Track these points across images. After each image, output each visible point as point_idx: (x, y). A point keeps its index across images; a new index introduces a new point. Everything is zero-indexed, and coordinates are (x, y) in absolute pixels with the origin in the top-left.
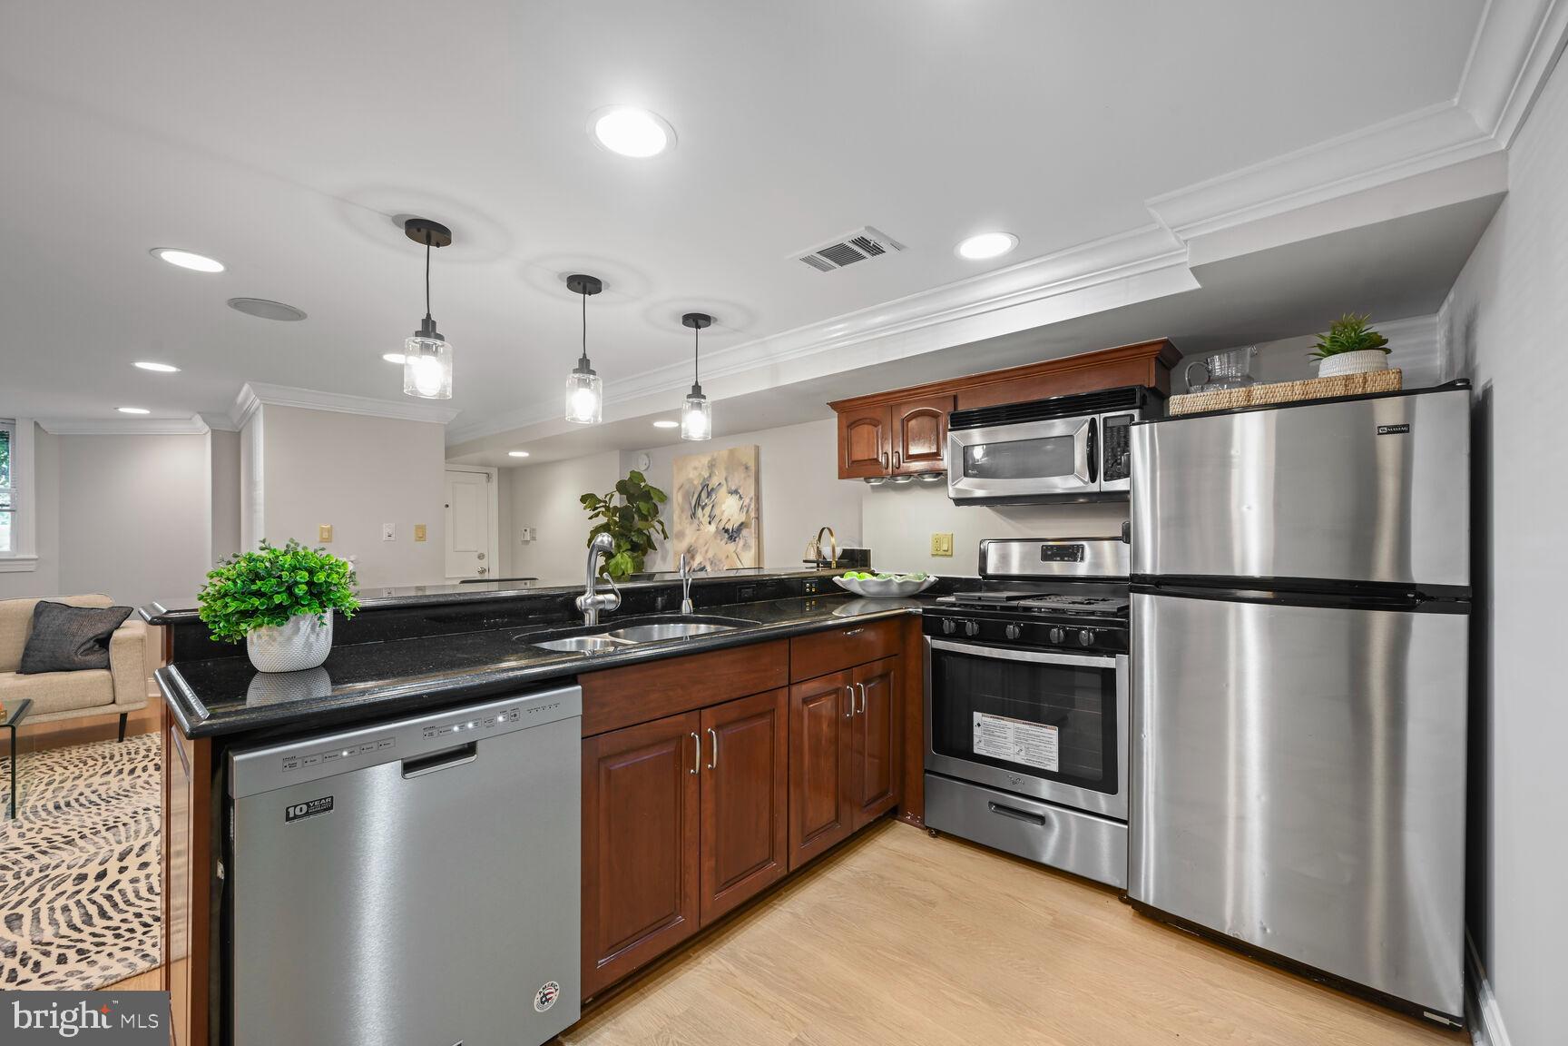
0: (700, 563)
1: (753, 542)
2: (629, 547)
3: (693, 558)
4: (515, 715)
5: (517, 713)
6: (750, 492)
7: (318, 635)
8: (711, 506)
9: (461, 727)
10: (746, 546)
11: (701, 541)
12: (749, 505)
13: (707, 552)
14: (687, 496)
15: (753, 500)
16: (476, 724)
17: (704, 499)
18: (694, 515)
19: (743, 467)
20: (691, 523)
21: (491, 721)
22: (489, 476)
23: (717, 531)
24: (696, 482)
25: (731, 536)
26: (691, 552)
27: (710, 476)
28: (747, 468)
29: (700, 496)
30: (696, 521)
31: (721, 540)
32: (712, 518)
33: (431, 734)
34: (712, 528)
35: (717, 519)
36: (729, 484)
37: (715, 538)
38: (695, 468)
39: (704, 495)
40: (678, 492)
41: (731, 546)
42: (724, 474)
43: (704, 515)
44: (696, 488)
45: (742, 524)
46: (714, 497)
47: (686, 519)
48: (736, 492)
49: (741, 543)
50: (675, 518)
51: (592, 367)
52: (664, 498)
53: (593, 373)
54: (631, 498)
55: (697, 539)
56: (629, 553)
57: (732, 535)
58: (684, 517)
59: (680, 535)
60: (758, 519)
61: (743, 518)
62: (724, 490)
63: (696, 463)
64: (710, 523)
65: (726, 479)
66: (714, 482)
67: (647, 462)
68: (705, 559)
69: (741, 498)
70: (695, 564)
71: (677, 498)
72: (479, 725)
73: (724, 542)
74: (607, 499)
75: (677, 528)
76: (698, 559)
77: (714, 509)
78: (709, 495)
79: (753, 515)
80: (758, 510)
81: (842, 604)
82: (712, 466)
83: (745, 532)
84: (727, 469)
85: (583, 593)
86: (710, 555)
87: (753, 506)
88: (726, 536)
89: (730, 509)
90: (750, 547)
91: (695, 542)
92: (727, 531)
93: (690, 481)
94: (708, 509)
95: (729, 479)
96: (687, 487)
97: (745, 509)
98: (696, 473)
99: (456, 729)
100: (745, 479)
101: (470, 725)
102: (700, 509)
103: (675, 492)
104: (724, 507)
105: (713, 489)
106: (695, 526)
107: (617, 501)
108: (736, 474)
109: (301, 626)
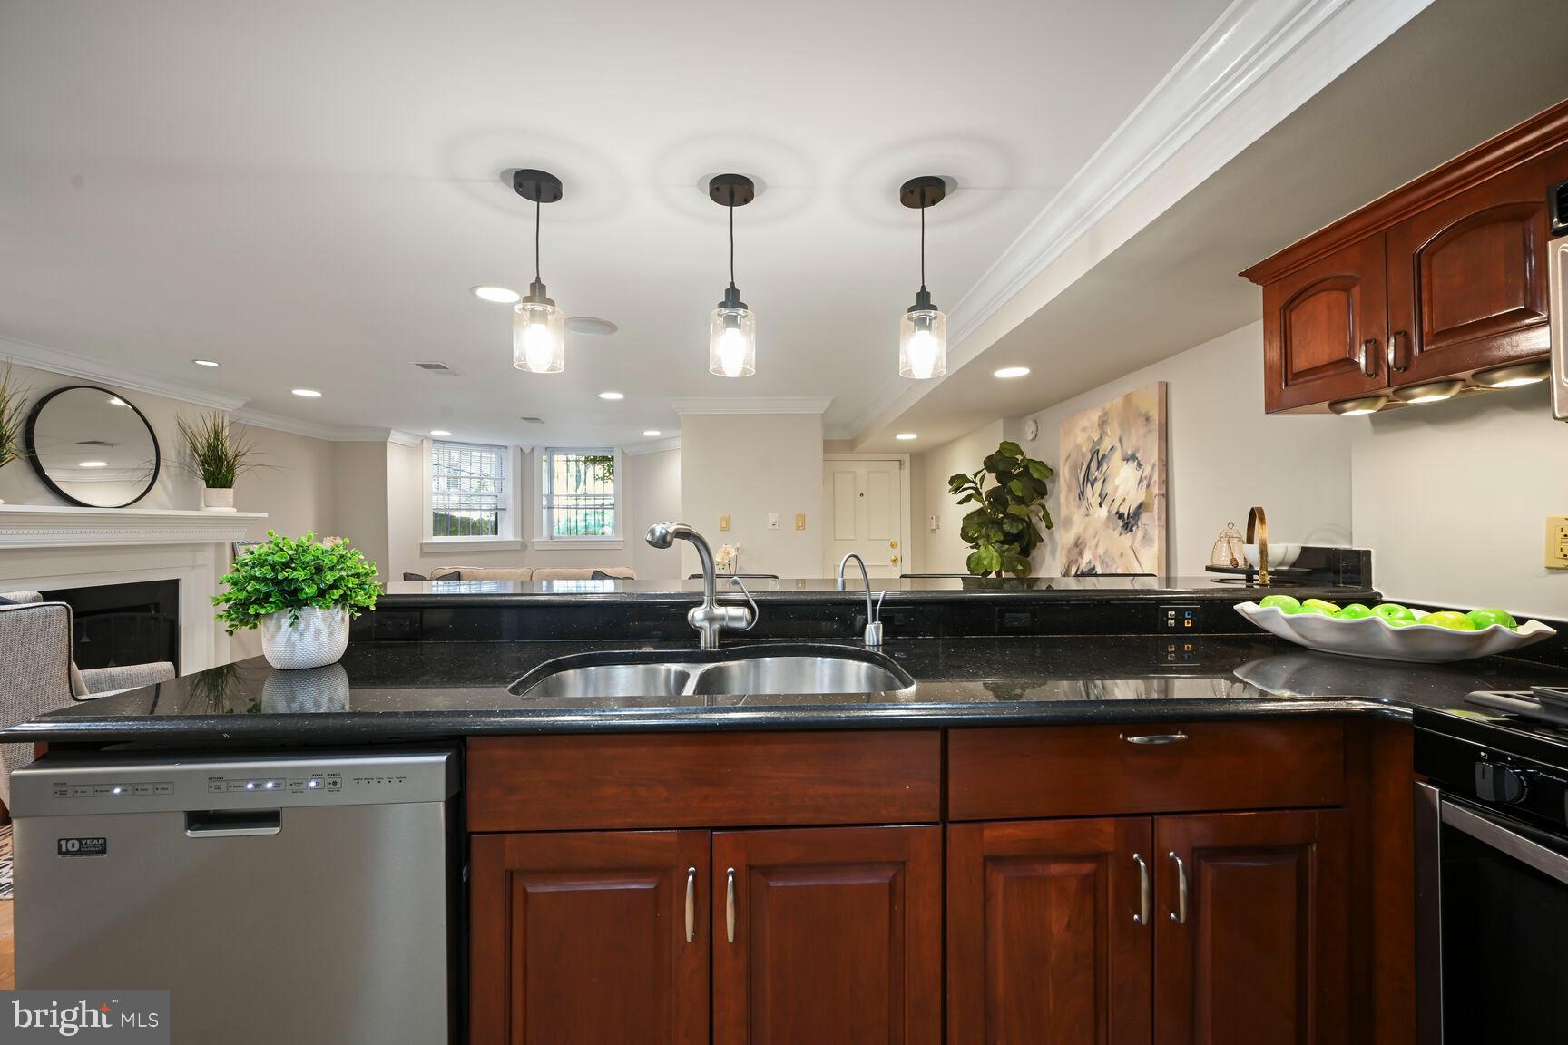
0: (1089, 562)
1: (1156, 532)
2: (1002, 538)
3: (1081, 554)
4: (335, 783)
5: (338, 781)
6: (1152, 456)
7: (301, 634)
8: (1102, 480)
9: (256, 786)
10: (1146, 539)
11: (1091, 531)
12: (1151, 475)
13: (1097, 546)
14: (1074, 469)
15: (1157, 468)
16: (277, 786)
17: (1095, 473)
18: (1082, 494)
19: (1143, 419)
20: (1079, 507)
21: (299, 784)
22: (901, 463)
23: (1109, 518)
24: (1084, 449)
25: (1127, 524)
26: (1078, 546)
27: (1101, 438)
28: (1147, 419)
29: (1089, 467)
30: (1085, 502)
31: (1114, 530)
32: (1103, 497)
33: (218, 787)
34: (1103, 512)
35: (1109, 500)
36: (1125, 446)
37: (1107, 527)
38: (1084, 429)
39: (1094, 465)
40: (1064, 465)
41: (1127, 538)
42: (1118, 433)
43: (1093, 495)
44: (1084, 456)
45: (1141, 505)
46: (1105, 468)
47: (1074, 500)
48: (1133, 457)
49: (1139, 533)
50: (1062, 499)
51: (742, 300)
52: (1051, 472)
53: (744, 306)
54: (1003, 477)
55: (1086, 528)
56: (997, 545)
57: (1128, 521)
58: (1072, 499)
59: (1068, 523)
60: (1167, 496)
61: (1142, 497)
62: (1117, 456)
63: (1084, 423)
64: (1100, 505)
65: (1120, 440)
66: (1105, 447)
67: (1034, 430)
68: (1095, 557)
69: (1139, 465)
70: (1084, 564)
71: (1064, 473)
72: (282, 787)
73: (1117, 532)
74: (977, 480)
75: (1064, 512)
76: (1087, 556)
77: (1107, 485)
78: (1099, 464)
79: (1156, 491)
80: (1166, 482)
81: (1261, 658)
82: (1103, 423)
83: (1144, 518)
84: (1121, 425)
85: (699, 603)
86: (1101, 551)
87: (1155, 477)
88: (1121, 523)
89: (1125, 483)
90: (1151, 540)
91: (1084, 532)
92: (1121, 516)
93: (1078, 447)
94: (1098, 485)
95: (1124, 440)
96: (1074, 456)
97: (1145, 483)
98: (1085, 435)
99: (250, 786)
100: (1145, 435)
101: (270, 785)
102: (1089, 485)
103: (1062, 464)
104: (1117, 482)
105: (1104, 456)
106: (1083, 509)
107: (991, 482)
108: (1133, 430)
109: (282, 623)
